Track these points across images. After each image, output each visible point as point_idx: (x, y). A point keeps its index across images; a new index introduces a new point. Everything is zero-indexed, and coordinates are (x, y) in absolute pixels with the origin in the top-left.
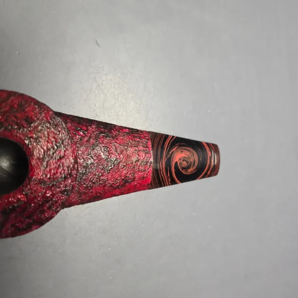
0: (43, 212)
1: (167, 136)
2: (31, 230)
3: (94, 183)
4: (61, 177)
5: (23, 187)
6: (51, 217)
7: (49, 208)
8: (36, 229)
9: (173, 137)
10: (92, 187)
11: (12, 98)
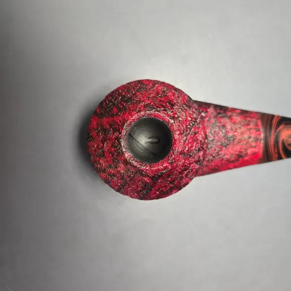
0: (182, 178)
1: (273, 116)
2: (172, 194)
3: (214, 157)
4: (196, 150)
5: (169, 157)
6: (187, 184)
7: (186, 176)
8: (175, 193)
9: (278, 116)
10: (212, 160)
11: (157, 85)
